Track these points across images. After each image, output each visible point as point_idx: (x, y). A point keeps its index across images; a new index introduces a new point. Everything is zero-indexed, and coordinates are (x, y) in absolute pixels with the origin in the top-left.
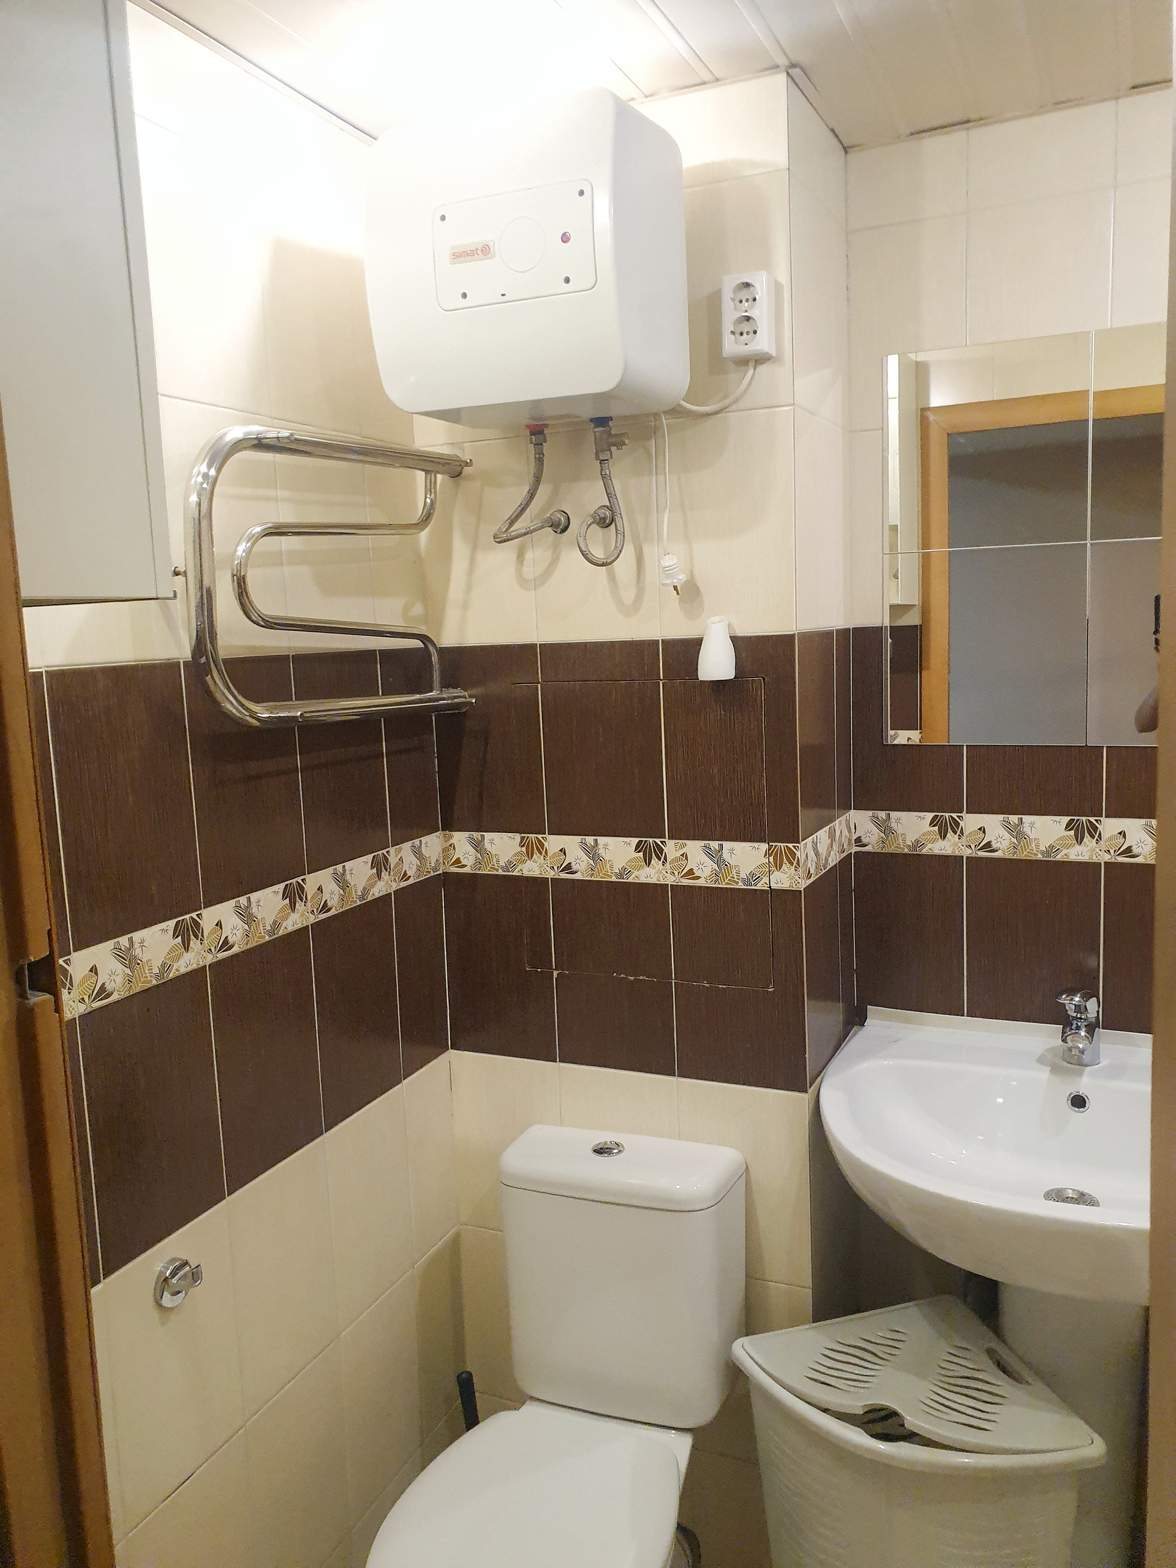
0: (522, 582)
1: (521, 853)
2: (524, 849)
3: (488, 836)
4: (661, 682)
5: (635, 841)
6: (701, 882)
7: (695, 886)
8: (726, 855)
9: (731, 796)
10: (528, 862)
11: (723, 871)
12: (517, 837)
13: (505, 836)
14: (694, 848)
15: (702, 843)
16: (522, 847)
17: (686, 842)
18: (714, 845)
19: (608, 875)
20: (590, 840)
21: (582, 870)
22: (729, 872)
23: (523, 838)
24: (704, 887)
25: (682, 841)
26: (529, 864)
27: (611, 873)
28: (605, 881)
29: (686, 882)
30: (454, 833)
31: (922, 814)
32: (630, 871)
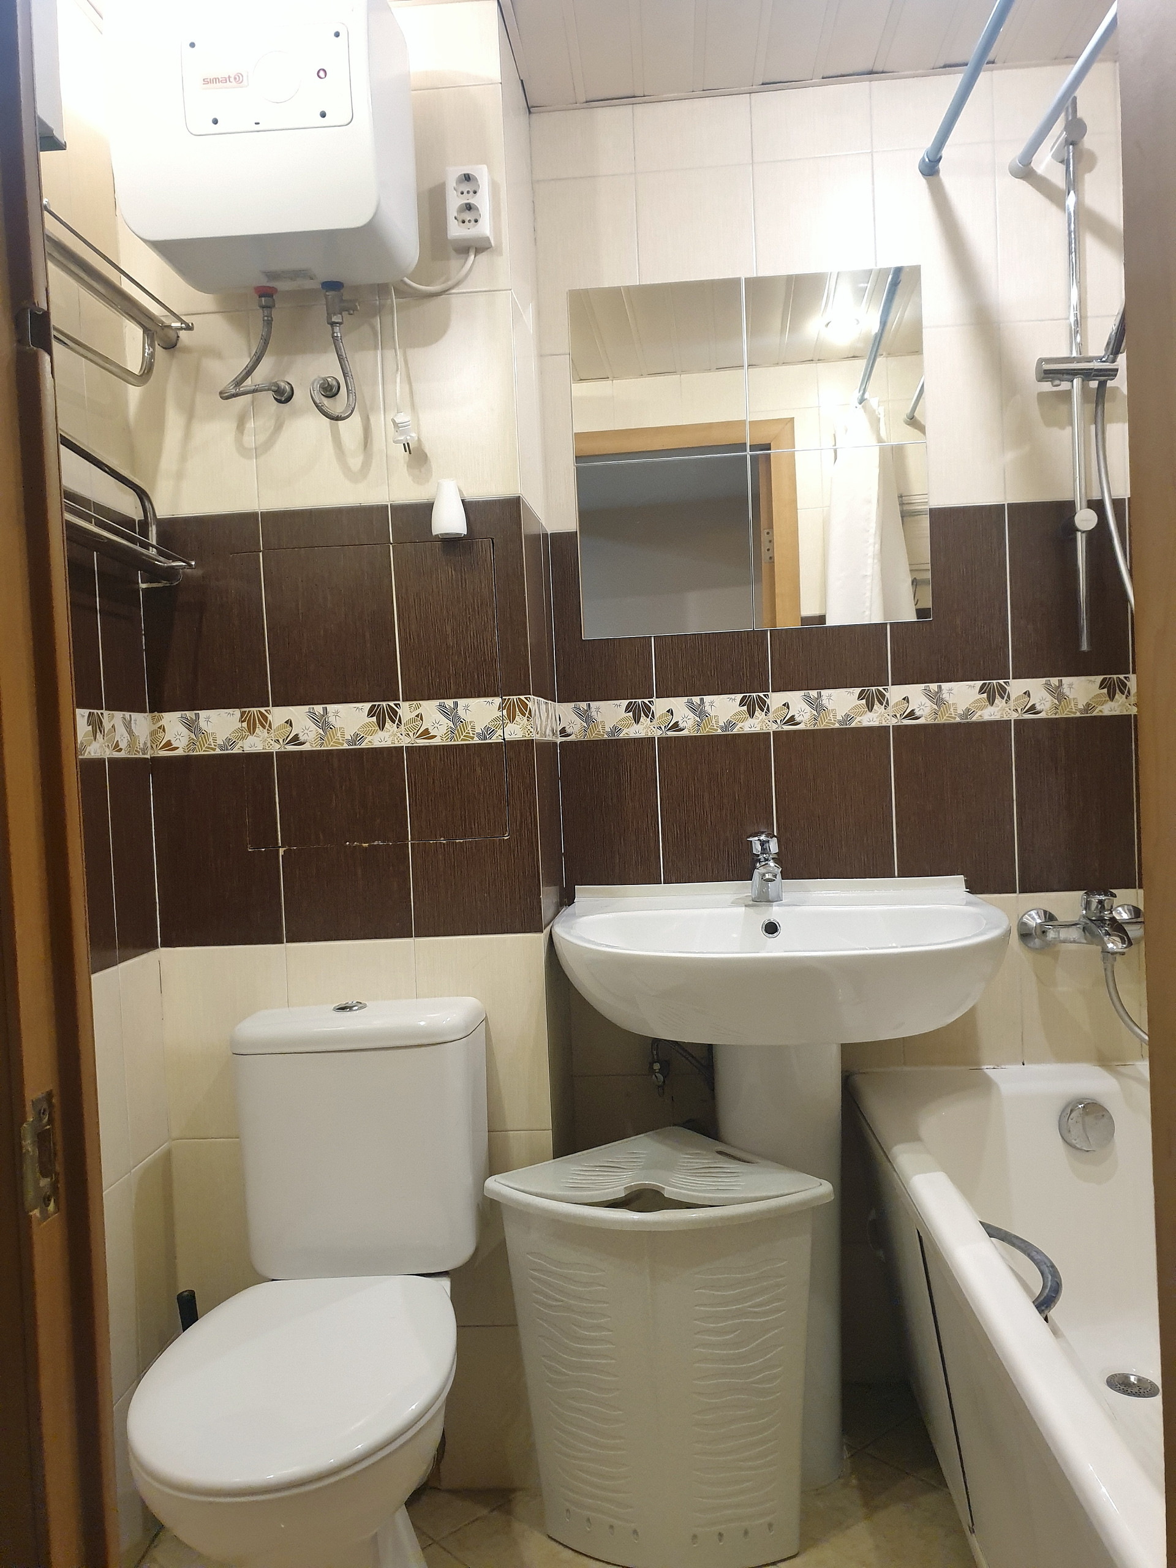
0: (243, 450)
1: (241, 729)
2: (245, 724)
3: (203, 714)
4: (391, 546)
5: (368, 705)
6: (436, 742)
7: (431, 746)
8: (461, 712)
9: (465, 654)
10: (250, 737)
11: (459, 728)
12: (237, 712)
13: (223, 712)
14: (430, 709)
15: (437, 702)
16: (242, 722)
17: (421, 702)
18: (449, 703)
19: (339, 743)
20: (319, 709)
21: (311, 739)
22: (464, 728)
23: (243, 714)
24: (440, 745)
25: (417, 702)
26: (251, 739)
27: (343, 740)
28: (337, 750)
29: (422, 742)
30: (163, 714)
31: (618, 702)
32: (363, 737)
